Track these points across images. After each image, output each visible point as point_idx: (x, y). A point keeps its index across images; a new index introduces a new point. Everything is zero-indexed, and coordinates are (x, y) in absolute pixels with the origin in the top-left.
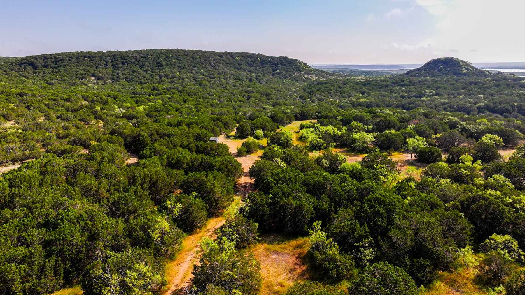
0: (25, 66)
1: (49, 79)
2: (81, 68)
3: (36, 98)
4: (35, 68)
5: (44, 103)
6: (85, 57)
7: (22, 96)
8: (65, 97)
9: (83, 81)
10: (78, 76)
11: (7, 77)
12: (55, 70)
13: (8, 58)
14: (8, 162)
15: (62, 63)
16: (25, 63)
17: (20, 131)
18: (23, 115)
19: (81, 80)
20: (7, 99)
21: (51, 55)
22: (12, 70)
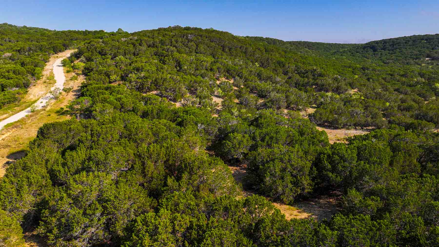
0: (367, 49)
1: (385, 59)
2: (416, 49)
3: (376, 72)
4: (375, 50)
5: (382, 77)
6: (423, 39)
7: (364, 70)
8: (402, 73)
9: (417, 61)
10: (413, 56)
11: (353, 57)
12: (391, 52)
13: (355, 44)
14: (351, 126)
15: (399, 46)
16: (368, 47)
17: (362, 98)
18: (364, 85)
19: (415, 60)
20: (353, 72)
21: (390, 39)
22: (357, 52)
